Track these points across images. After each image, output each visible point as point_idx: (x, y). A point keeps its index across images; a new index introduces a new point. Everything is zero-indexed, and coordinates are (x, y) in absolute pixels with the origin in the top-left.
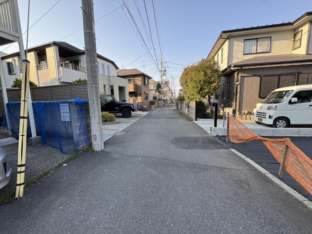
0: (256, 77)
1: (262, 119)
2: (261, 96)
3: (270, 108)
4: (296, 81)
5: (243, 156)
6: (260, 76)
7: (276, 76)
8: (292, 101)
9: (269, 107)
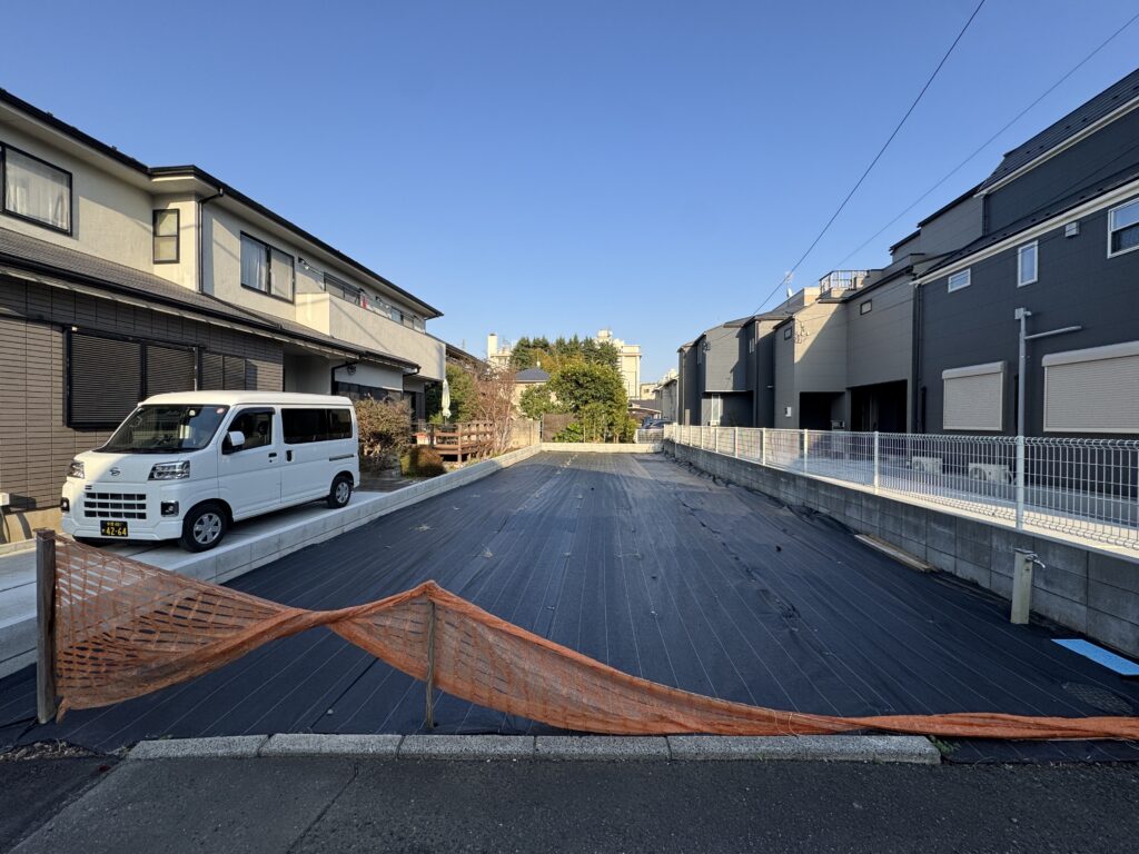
0: (43, 330)
1: (124, 525)
2: (76, 419)
3: (160, 474)
4: (196, 373)
5: (246, 744)
6: (65, 328)
7: (133, 342)
8: (234, 444)
9: (154, 469)
